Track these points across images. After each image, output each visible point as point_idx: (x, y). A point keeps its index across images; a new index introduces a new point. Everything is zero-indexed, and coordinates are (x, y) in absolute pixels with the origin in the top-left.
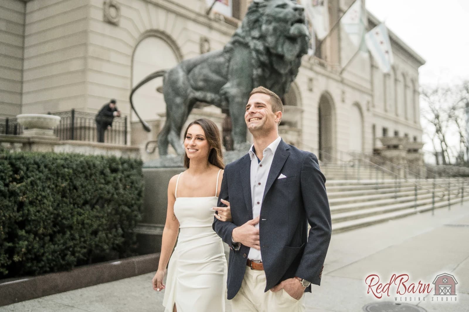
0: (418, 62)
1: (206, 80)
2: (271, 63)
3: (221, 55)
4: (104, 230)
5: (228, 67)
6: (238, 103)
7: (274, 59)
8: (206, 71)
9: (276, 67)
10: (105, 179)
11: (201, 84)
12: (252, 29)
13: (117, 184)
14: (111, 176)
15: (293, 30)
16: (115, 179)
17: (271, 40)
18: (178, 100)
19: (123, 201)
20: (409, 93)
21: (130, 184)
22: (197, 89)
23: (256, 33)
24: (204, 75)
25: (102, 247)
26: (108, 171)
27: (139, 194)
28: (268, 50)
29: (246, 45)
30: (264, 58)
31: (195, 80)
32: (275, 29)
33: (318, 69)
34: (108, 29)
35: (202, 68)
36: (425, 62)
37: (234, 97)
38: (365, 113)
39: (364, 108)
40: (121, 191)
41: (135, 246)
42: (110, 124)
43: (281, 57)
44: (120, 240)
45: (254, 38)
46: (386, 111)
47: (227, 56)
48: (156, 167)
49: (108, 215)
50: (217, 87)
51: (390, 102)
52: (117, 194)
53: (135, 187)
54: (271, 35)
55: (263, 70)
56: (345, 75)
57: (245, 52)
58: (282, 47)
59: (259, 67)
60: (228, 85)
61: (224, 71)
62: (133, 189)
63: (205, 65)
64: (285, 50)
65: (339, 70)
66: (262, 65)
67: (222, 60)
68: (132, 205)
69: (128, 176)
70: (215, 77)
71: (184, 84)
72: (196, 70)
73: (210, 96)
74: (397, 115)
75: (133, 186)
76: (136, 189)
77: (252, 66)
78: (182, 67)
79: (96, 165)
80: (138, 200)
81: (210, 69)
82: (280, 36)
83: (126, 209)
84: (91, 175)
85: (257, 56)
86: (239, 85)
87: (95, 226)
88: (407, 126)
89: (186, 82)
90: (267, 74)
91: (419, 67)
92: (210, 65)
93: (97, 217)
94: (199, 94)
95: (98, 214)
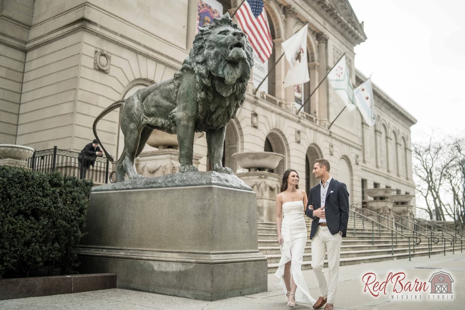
0: (409, 121)
1: (157, 106)
2: (213, 86)
3: (171, 82)
4: (38, 241)
5: (177, 92)
6: (184, 126)
7: (216, 82)
8: (158, 98)
9: (218, 90)
10: (43, 192)
11: (153, 109)
12: (197, 54)
13: (56, 198)
14: (50, 190)
15: (232, 53)
16: (54, 192)
17: (211, 63)
18: (132, 126)
19: (61, 215)
20: (401, 151)
21: (71, 200)
22: (150, 115)
23: (200, 58)
24: (156, 102)
25: (34, 259)
26: (47, 184)
27: (81, 211)
28: (210, 74)
29: (192, 71)
30: (206, 82)
31: (148, 106)
32: (216, 54)
33: (306, 122)
34: (98, 76)
35: (155, 95)
36: (417, 121)
37: (180, 120)
38: (354, 167)
39: (353, 162)
40: (60, 205)
41: (77, 265)
42: (92, 163)
43: (222, 80)
44: (56, 255)
45: (198, 63)
46: (377, 167)
47: (177, 82)
48: (107, 190)
49: (43, 228)
50: (166, 112)
51: (382, 159)
52: (55, 207)
53: (76, 203)
54: (212, 59)
55: (207, 94)
56: (333, 129)
57: (192, 77)
58: (223, 71)
59: (202, 90)
60: (176, 109)
61: (173, 97)
62: (75, 205)
63: (157, 92)
64: (226, 73)
65: (328, 124)
66: (205, 88)
67: (172, 86)
68: (72, 221)
69: (71, 192)
70: (166, 103)
71: (138, 110)
72: (149, 97)
73: (161, 121)
74: (388, 171)
75: (74, 202)
76: (78, 205)
77: (196, 90)
78: (138, 95)
79: (35, 178)
80: (80, 216)
81: (162, 96)
82: (221, 60)
83: (64, 223)
84: (28, 186)
85: (201, 80)
86: (185, 109)
87: (28, 237)
88: (399, 182)
89: (140, 109)
90: (210, 98)
91: (410, 126)
92: (161, 92)
93: (31, 228)
94: (150, 120)
95: (32, 225)
